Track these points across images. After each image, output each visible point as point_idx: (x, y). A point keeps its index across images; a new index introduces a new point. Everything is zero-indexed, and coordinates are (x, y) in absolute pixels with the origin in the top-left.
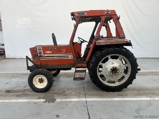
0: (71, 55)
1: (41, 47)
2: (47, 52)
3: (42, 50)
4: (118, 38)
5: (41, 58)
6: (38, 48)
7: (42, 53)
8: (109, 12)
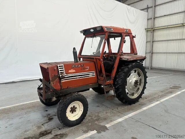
0: (94, 72)
1: (63, 65)
2: (70, 71)
3: (64, 69)
4: (134, 54)
5: (62, 79)
6: (59, 66)
7: (65, 73)
8: (127, 31)
